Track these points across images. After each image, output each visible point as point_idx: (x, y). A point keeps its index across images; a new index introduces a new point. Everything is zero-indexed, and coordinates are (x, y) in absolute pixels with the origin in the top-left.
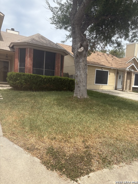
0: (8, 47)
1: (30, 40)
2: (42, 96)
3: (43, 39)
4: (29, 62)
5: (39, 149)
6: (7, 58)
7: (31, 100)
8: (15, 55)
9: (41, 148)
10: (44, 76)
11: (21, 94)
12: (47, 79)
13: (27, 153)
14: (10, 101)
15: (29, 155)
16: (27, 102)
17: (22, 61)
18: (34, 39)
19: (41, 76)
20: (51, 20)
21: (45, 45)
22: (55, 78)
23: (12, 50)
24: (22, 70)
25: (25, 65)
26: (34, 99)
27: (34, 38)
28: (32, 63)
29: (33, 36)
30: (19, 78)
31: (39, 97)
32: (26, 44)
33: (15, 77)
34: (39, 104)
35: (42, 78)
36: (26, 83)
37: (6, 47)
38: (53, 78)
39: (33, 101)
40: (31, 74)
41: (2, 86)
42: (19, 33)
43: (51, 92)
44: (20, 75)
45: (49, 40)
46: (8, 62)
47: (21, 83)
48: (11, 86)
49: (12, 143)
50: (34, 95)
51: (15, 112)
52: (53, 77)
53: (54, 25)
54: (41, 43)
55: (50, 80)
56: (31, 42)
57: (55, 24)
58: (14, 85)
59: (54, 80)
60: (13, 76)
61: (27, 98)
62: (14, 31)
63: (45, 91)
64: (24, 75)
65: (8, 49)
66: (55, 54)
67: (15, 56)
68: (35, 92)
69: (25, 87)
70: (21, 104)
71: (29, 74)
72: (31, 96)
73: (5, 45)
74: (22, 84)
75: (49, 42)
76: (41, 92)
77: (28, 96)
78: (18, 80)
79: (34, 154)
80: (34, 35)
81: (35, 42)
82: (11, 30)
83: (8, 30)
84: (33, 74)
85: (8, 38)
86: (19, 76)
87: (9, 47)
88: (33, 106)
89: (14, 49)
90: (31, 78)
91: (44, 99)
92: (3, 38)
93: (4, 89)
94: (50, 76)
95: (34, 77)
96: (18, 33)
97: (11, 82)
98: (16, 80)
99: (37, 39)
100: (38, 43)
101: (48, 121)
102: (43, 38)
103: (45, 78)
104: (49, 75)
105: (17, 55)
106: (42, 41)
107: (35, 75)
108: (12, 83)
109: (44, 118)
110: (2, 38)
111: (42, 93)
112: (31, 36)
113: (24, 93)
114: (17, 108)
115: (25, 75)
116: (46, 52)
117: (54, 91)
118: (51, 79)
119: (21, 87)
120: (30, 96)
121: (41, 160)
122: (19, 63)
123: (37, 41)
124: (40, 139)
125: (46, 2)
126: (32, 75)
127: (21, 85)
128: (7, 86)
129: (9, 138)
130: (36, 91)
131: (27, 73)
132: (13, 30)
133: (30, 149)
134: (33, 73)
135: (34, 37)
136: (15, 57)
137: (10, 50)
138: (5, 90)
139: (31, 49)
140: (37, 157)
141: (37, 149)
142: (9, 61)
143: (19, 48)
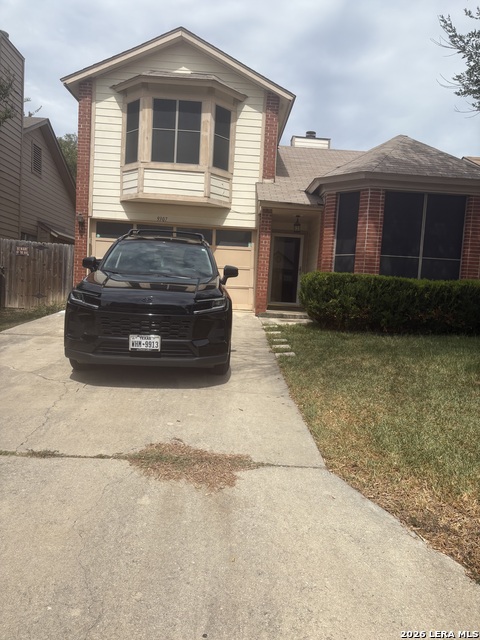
0: (304, 194)
1: (374, 164)
2: (418, 354)
3: (420, 152)
4: (368, 236)
5: (455, 533)
6: (297, 228)
7: (384, 366)
8: (323, 216)
9: (460, 528)
10: (420, 282)
11: (346, 342)
12: (433, 290)
13: (413, 534)
14: (317, 364)
15: (421, 543)
16: (373, 370)
17: (347, 234)
18: (387, 158)
19: (411, 280)
20: (457, 82)
21: (428, 173)
22: (464, 289)
23: (315, 203)
24: (343, 264)
25: (355, 246)
26: (393, 360)
27: (387, 153)
28: (377, 238)
29: (382, 146)
30: (337, 292)
31: (408, 356)
32: (363, 177)
33: (324, 289)
34: (415, 381)
35: (416, 289)
36: (359, 306)
37: (298, 195)
38: (455, 288)
39: (390, 369)
40: (377, 275)
41: (281, 316)
42: (329, 144)
43: (449, 338)
44: (342, 281)
45: (442, 154)
46: (299, 240)
47: (342, 306)
48: (311, 315)
49: (358, 495)
50: (389, 347)
51: (340, 400)
52: (457, 284)
53: (470, 99)
54: (414, 167)
55: (446, 294)
56: (377, 170)
57: (474, 92)
58: (320, 312)
59: (458, 297)
60: (320, 284)
61: (367, 356)
62: (314, 138)
63: (426, 334)
64: (354, 280)
65: (304, 200)
66: (464, 198)
67: (322, 220)
68: (389, 338)
69: (356, 319)
70: (355, 374)
71: (372, 275)
72: (380, 351)
73: (296, 188)
74: (345, 309)
75: (441, 160)
76: (411, 339)
77: (369, 349)
78: (335, 297)
79: (437, 542)
80: (385, 144)
81: (390, 168)
82: (307, 137)
83: (297, 139)
84: (384, 277)
85: (300, 163)
86: (340, 282)
87: (306, 192)
88: (396, 386)
89: (321, 198)
90: (375, 288)
91: (428, 364)
92: (287, 167)
93: (290, 323)
94: (443, 283)
95: (388, 285)
96: (327, 142)
97: (313, 303)
98: (328, 295)
99: (397, 154)
100: (402, 170)
101: (462, 443)
102: (417, 147)
103: (427, 289)
104: (439, 279)
105: (330, 216)
106: (416, 158)
107: (390, 278)
108: (316, 308)
109: (442, 430)
110: (285, 169)
111: (417, 342)
112: (376, 148)
113: (354, 341)
114: (345, 388)
115: (356, 280)
116: (430, 195)
117: (458, 334)
118: (449, 291)
119: (344, 318)
120: (377, 351)
121: (466, 567)
122: (335, 243)
123: (397, 162)
124: (451, 500)
125: (443, 24)
126: (380, 281)
127: (344, 312)
128: (295, 317)
129: (345, 478)
130: (391, 334)
131: (361, 272)
132: (311, 135)
133: (422, 525)
134: (381, 272)
135: (387, 151)
136: (322, 223)
137: (309, 203)
138: (293, 329)
139: (376, 192)
140: (451, 555)
141: (446, 529)
142: (302, 237)
143: (337, 194)
